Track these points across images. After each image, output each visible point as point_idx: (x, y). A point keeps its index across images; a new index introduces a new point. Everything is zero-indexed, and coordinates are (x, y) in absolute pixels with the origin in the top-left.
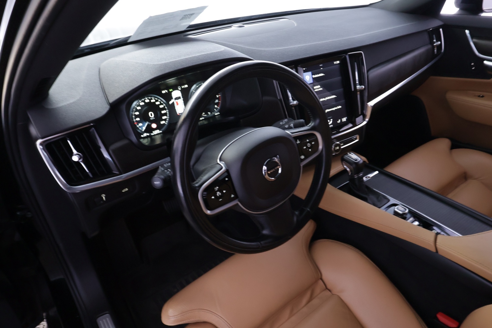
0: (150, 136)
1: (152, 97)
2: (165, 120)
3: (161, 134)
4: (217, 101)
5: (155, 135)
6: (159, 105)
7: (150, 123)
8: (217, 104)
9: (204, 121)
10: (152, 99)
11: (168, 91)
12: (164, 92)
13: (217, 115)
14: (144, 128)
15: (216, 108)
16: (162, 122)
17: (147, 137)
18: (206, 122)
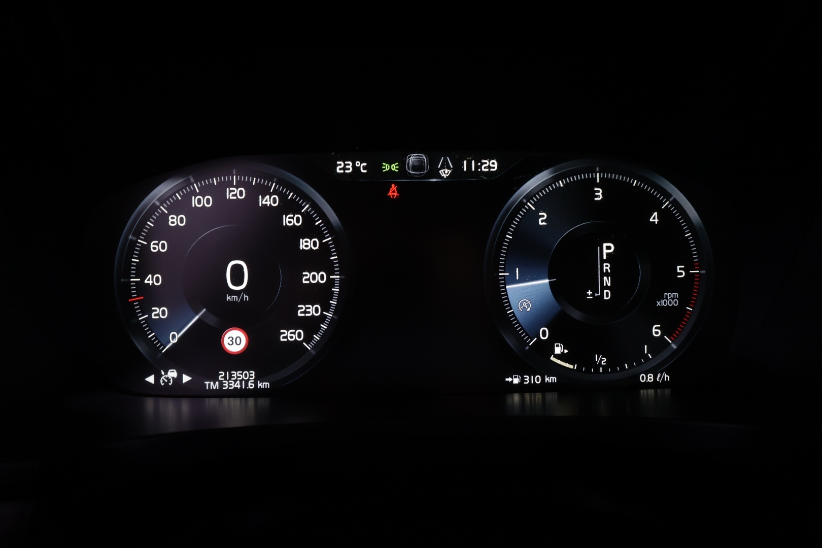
0: (195, 393)
1: (271, 179)
2: (310, 325)
3: (264, 402)
4: (670, 300)
5: (221, 394)
6: (298, 233)
7: (212, 321)
8: (669, 319)
9: (552, 397)
10: (266, 192)
11: (374, 167)
12: (343, 167)
13: (647, 385)
14: (174, 338)
15: (658, 345)
16: (289, 335)
17: (176, 391)
18: (560, 409)
